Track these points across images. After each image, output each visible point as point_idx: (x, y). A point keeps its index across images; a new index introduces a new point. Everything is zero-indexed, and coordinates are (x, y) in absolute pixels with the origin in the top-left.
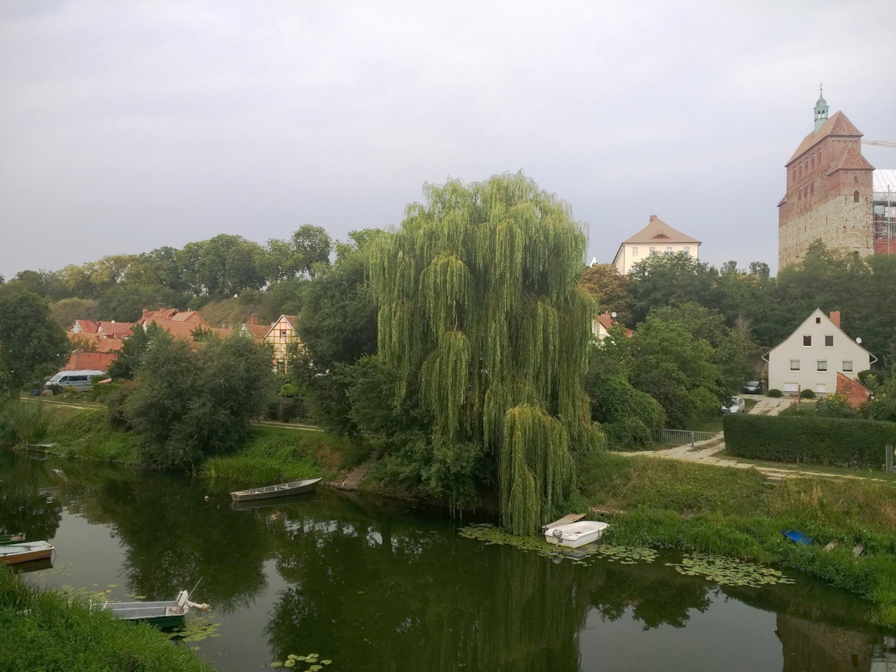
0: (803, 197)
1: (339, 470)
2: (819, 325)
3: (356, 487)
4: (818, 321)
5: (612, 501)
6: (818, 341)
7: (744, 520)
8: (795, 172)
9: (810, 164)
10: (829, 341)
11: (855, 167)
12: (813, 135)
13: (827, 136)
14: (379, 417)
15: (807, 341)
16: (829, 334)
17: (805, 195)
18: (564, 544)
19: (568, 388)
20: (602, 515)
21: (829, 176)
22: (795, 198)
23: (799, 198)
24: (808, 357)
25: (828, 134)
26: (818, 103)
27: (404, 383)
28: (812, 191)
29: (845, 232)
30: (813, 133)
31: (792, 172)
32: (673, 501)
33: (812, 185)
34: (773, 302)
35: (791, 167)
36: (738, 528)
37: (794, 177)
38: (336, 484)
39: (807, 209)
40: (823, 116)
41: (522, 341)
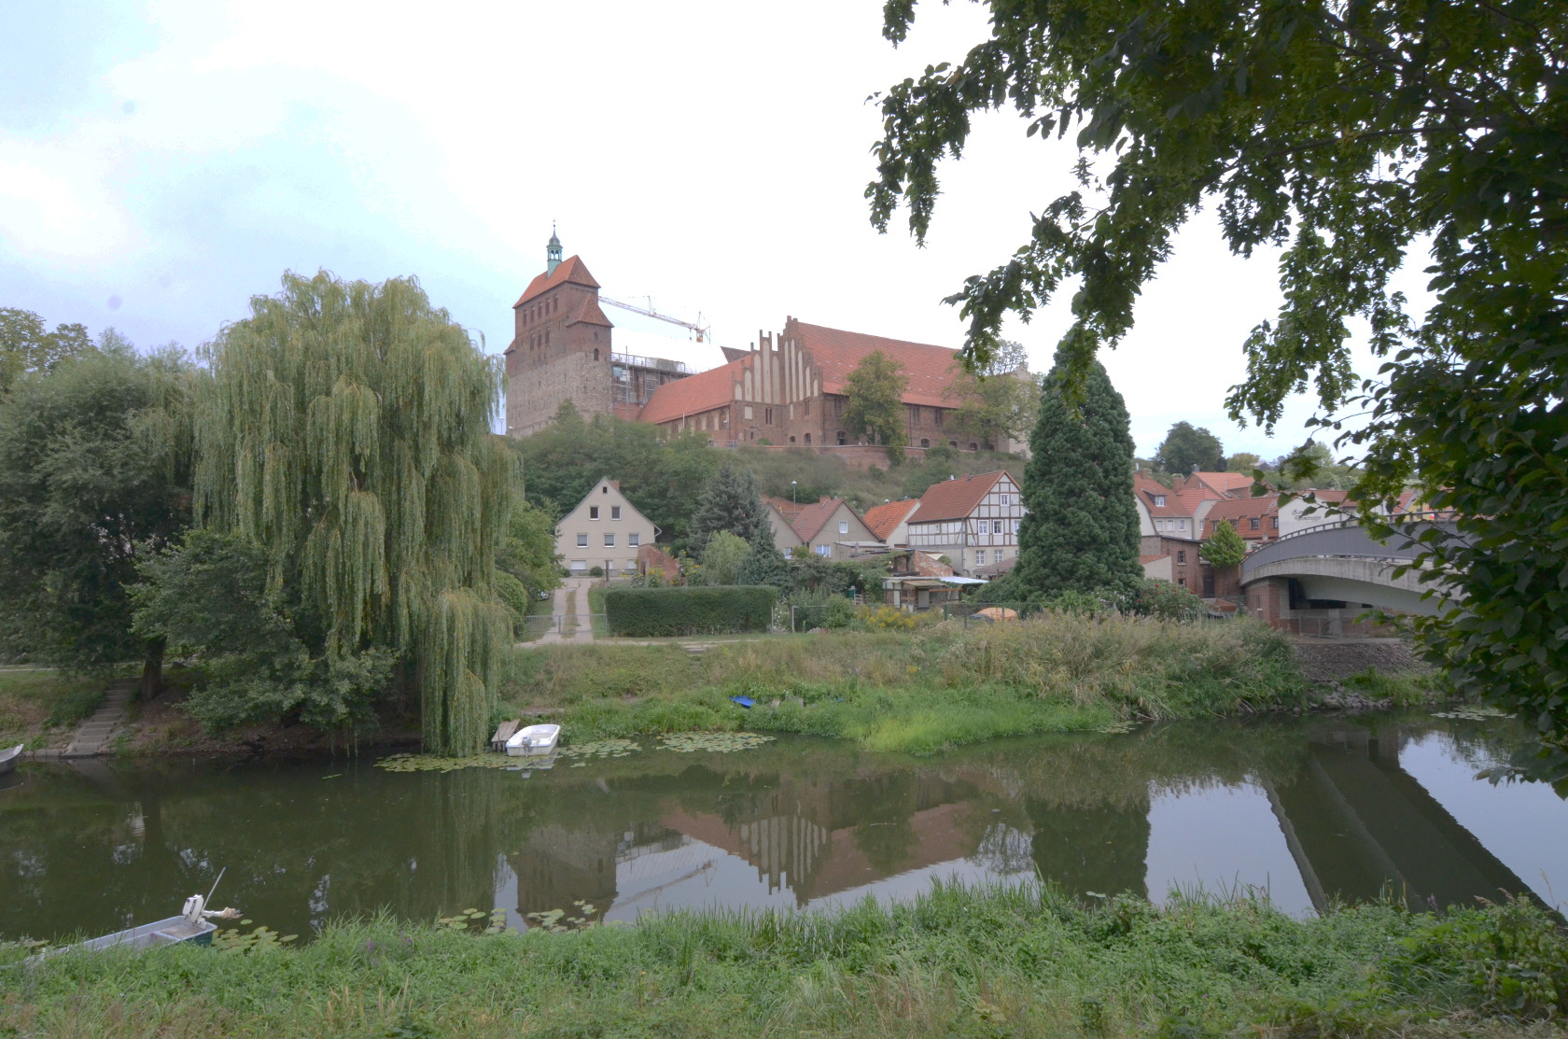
0: (536, 347)
1: (47, 729)
2: (605, 496)
3: (104, 749)
4: (605, 490)
5: (538, 700)
6: (604, 512)
7: (694, 693)
8: (525, 316)
9: (544, 310)
10: (616, 512)
11: (595, 321)
12: (544, 277)
13: (566, 282)
14: (227, 622)
15: (594, 512)
16: (616, 505)
17: (539, 344)
18: (535, 752)
19: (482, 567)
20: (540, 716)
21: (568, 327)
22: (526, 346)
23: (532, 348)
24: (595, 529)
25: (567, 278)
26: (552, 240)
27: (279, 569)
28: (547, 340)
29: (586, 393)
30: (546, 273)
31: (522, 315)
32: (610, 688)
33: (547, 335)
34: (539, 468)
35: (521, 309)
36: (693, 701)
37: (525, 322)
38: (55, 752)
39: (541, 361)
40: (557, 256)
41: (436, 507)
